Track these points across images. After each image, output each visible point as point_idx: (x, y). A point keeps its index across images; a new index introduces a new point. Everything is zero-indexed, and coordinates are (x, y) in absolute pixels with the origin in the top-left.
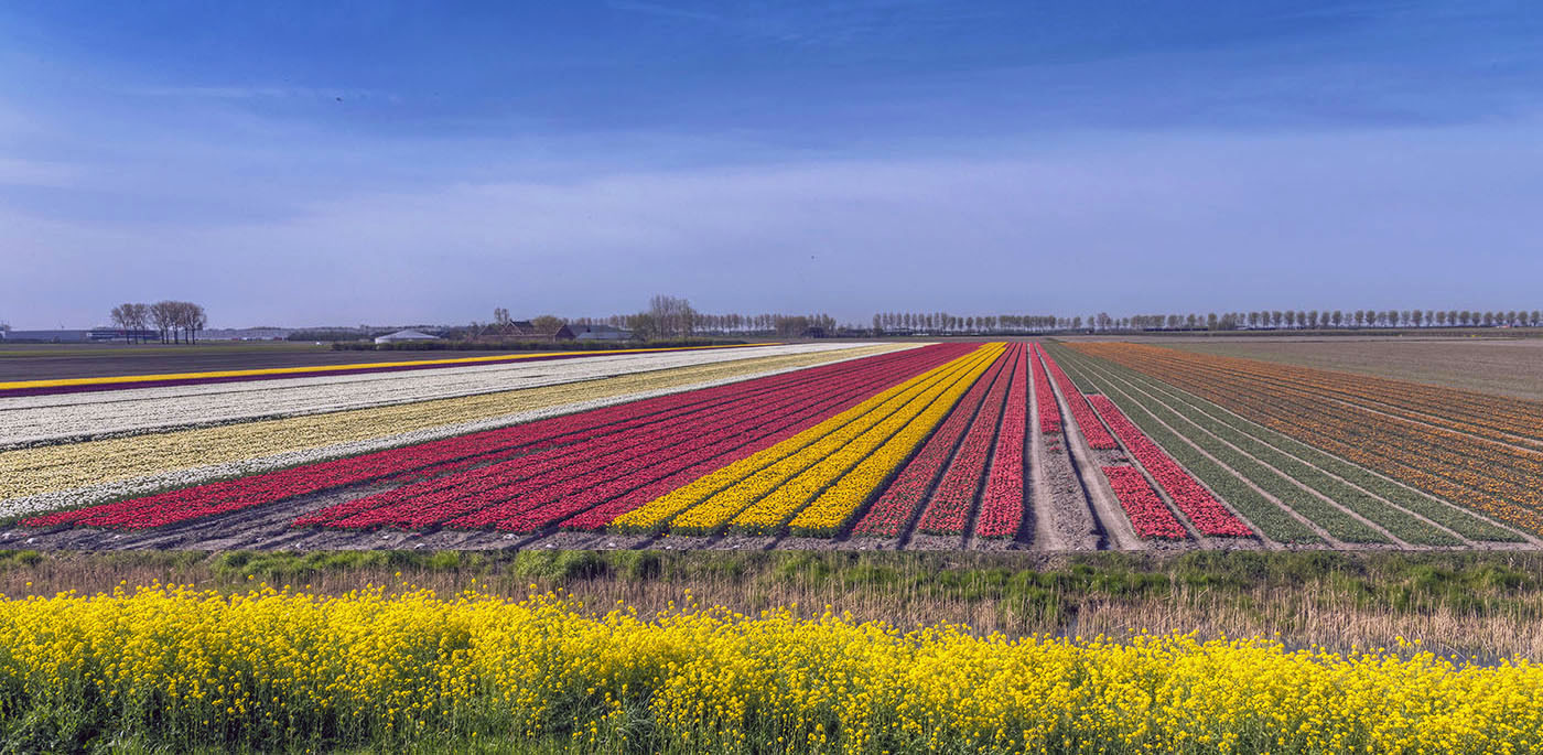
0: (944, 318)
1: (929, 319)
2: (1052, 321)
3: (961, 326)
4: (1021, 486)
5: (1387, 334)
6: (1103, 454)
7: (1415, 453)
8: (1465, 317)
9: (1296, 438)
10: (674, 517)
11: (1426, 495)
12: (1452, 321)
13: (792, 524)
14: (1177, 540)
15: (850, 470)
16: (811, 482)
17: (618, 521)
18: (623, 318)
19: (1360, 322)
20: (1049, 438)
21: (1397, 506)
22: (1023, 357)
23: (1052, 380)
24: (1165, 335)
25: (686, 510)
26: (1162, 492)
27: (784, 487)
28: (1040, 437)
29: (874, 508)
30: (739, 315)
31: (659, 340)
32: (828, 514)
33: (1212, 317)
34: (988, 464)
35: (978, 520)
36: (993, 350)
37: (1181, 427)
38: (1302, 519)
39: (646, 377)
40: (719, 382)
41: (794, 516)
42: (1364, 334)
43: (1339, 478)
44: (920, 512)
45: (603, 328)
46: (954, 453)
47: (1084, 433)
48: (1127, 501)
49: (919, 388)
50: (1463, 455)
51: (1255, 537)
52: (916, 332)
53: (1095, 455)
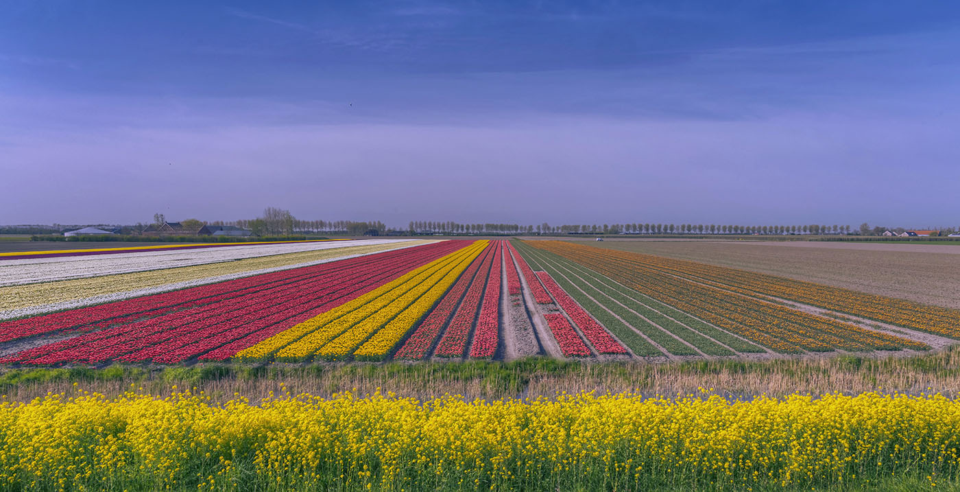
0: (453, 224)
1: (443, 226)
2: (516, 228)
3: (462, 230)
4: (496, 326)
5: (697, 238)
6: (545, 306)
7: (711, 304)
8: (736, 228)
9: (650, 296)
10: (278, 350)
11: (717, 328)
12: (730, 231)
13: (355, 353)
14: (585, 356)
15: (393, 318)
16: (369, 326)
17: (239, 354)
18: (245, 221)
19: (684, 230)
20: (514, 297)
21: (702, 334)
22: (499, 248)
23: (516, 263)
24: (580, 237)
25: (286, 346)
26: (578, 329)
27: (351, 330)
28: (508, 296)
29: (408, 342)
30: (323, 221)
31: (270, 236)
32: (378, 346)
33: (606, 226)
34: (477, 314)
35: (471, 348)
36: (481, 244)
37: (588, 290)
38: (653, 343)
39: (260, 260)
40: (310, 263)
41: (357, 348)
42: (686, 237)
43: (672, 319)
44: (436, 343)
45: (231, 228)
46: (457, 307)
47: (534, 295)
48: (558, 334)
49: (437, 268)
50: (735, 305)
51: (628, 354)
52: (435, 233)
53: (540, 307)
